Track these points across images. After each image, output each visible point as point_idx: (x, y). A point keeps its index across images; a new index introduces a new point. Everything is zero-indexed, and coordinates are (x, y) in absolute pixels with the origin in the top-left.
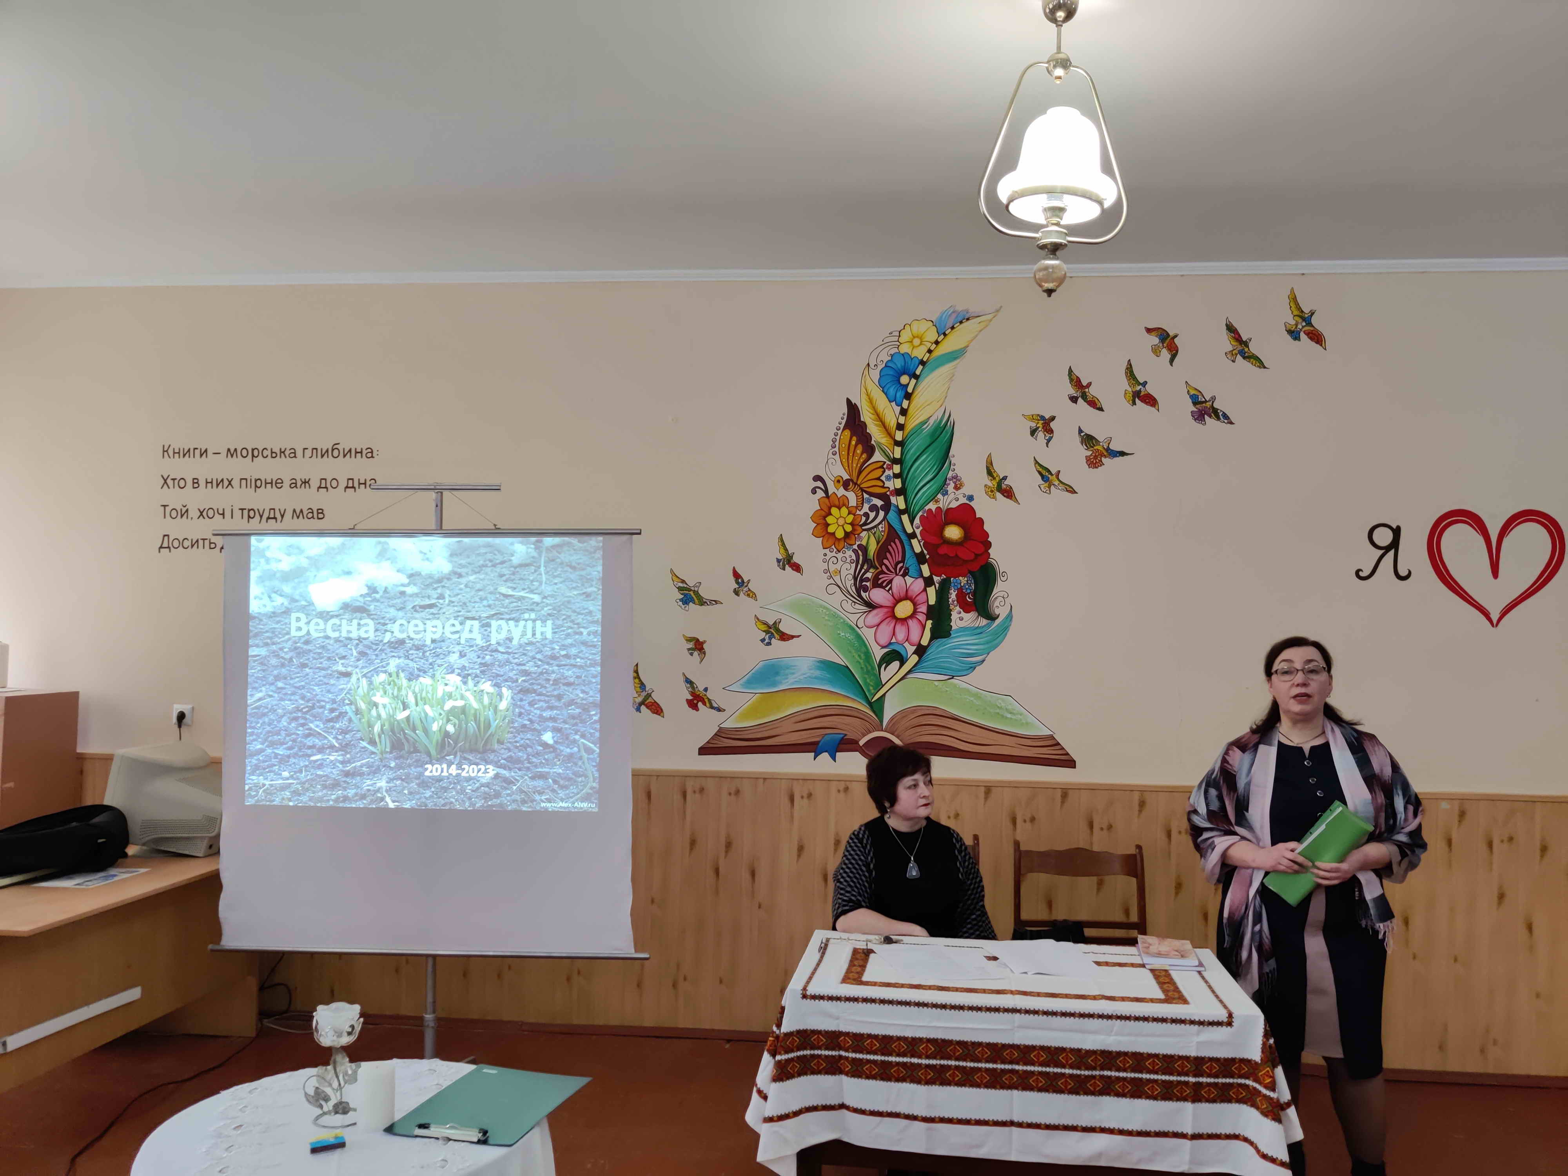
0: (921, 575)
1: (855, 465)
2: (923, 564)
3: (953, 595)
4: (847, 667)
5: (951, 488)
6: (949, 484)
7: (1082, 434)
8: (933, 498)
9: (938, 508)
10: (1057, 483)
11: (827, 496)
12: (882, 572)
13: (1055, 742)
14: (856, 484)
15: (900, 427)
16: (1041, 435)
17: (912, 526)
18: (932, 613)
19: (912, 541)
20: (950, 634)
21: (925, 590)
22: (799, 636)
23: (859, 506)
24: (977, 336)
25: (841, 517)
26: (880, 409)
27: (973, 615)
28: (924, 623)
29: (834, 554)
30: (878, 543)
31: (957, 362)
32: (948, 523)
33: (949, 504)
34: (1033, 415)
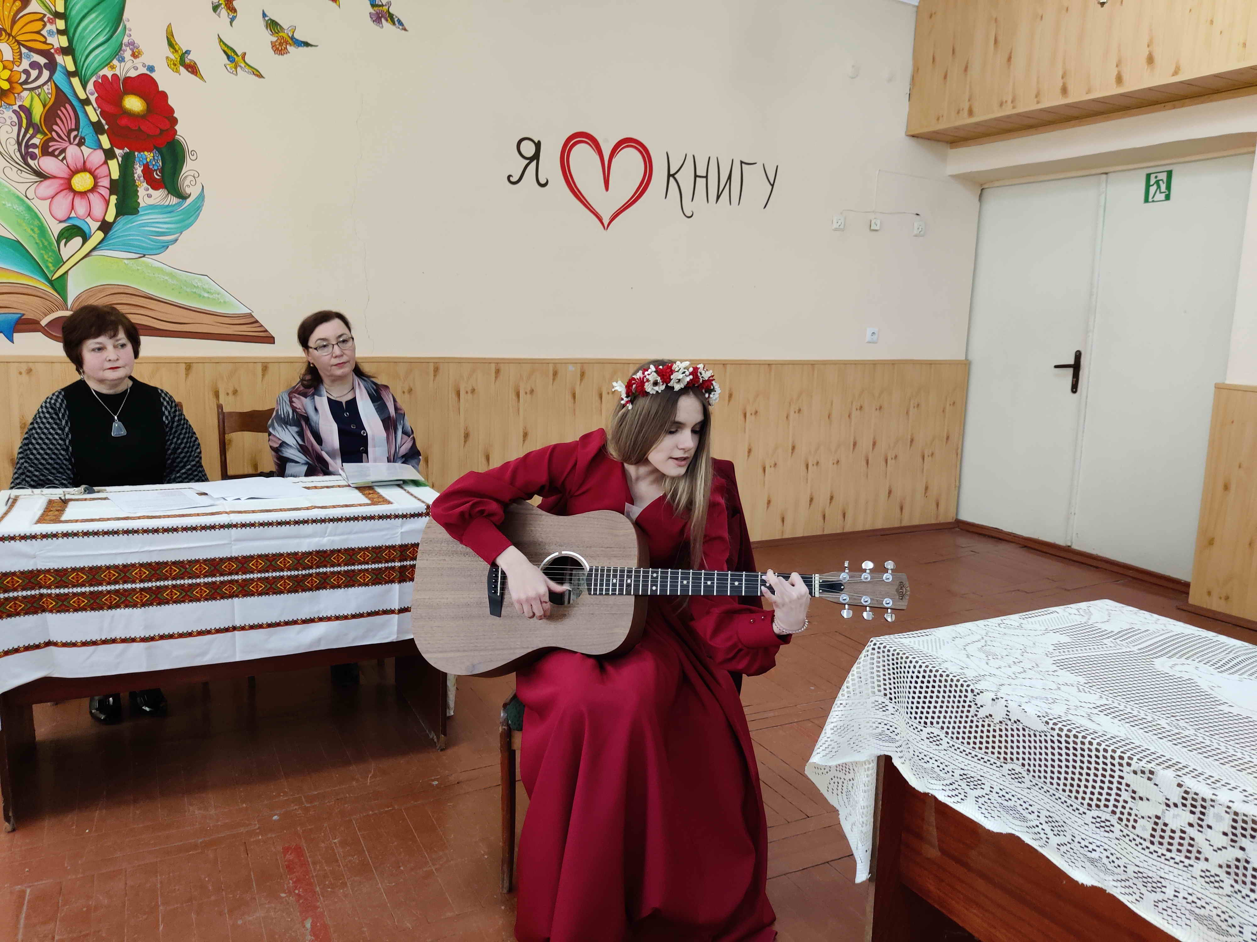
0: (100, 147)
2: (102, 134)
3: (138, 171)
4: (18, 242)
5: (127, 54)
6: (124, 51)
7: (267, 19)
8: (107, 63)
9: (115, 76)
10: (243, 65)
12: (53, 139)
13: (253, 320)
16: (224, 13)
17: (85, 92)
18: (114, 187)
19: (86, 107)
20: (139, 212)
21: (106, 163)
23: (16, 62)
27: (162, 193)
28: (107, 198)
30: (44, 106)
32: (127, 92)
33: (126, 72)
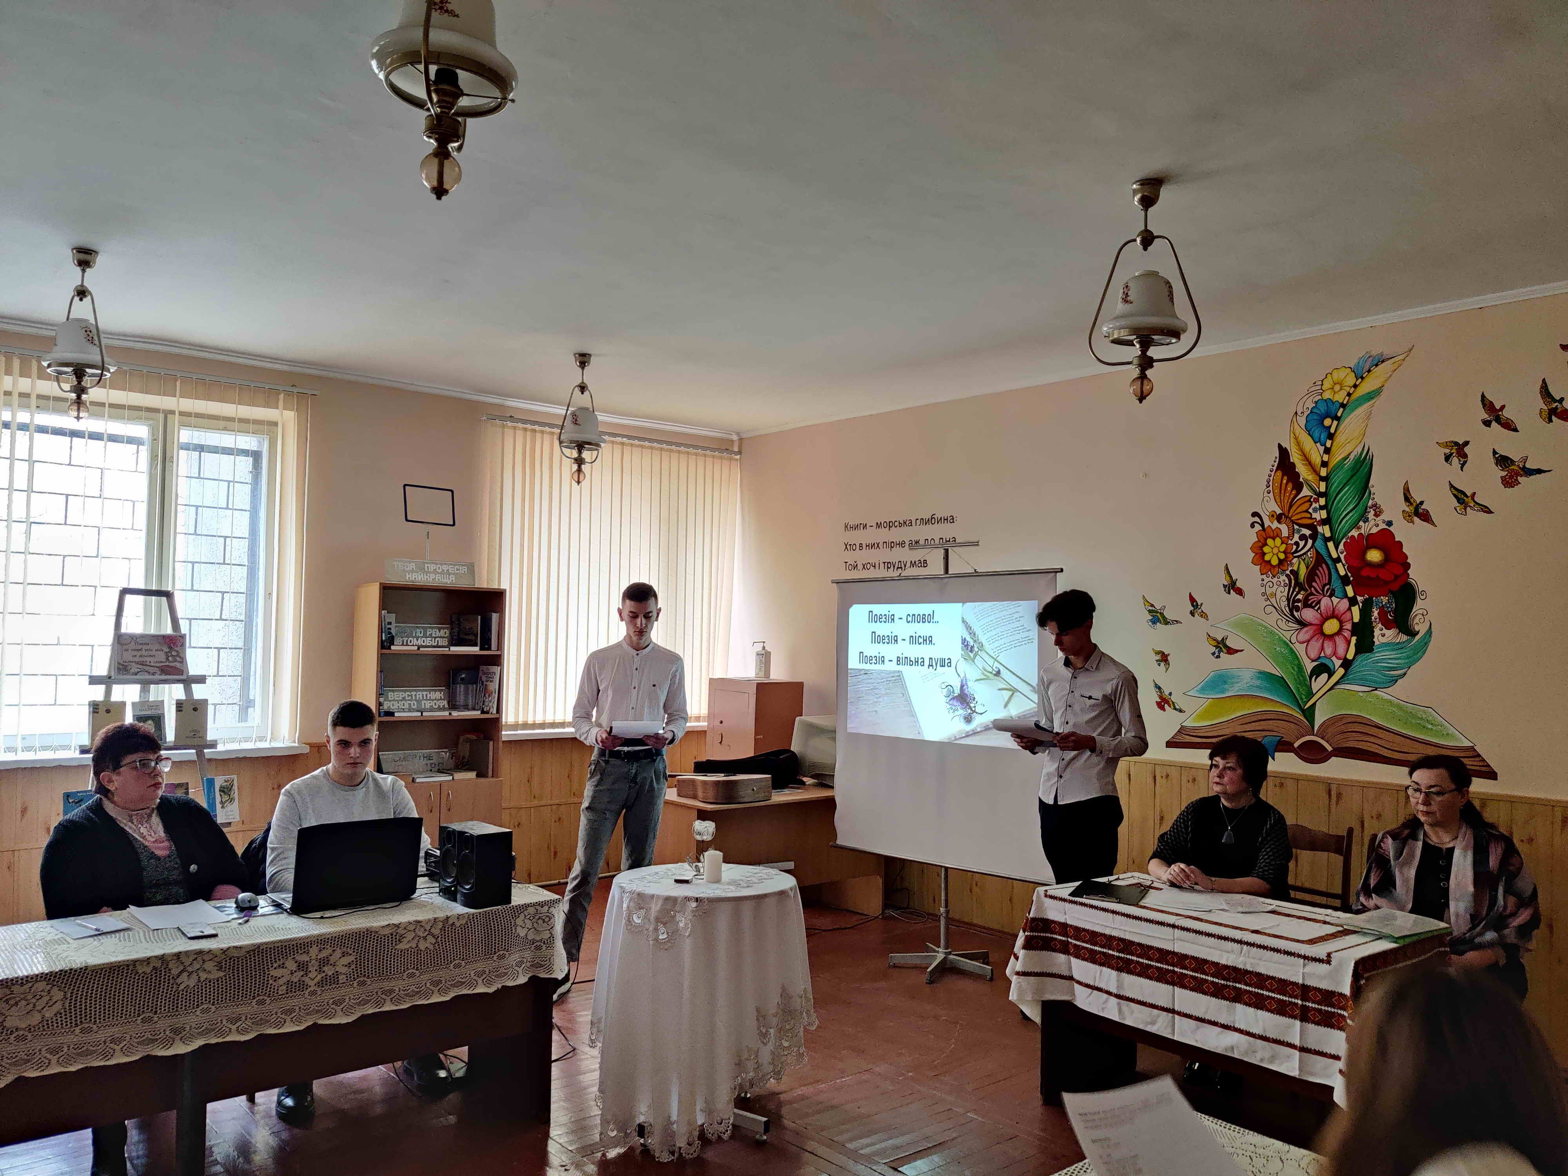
0: (1346, 596)
1: (1286, 501)
2: (1348, 585)
3: (1376, 613)
4: (1283, 678)
5: (1371, 515)
6: (1370, 512)
7: (1497, 456)
8: (1355, 526)
10: (1472, 504)
11: (1264, 529)
12: (1313, 594)
13: (1477, 754)
14: (1287, 517)
15: (1324, 464)
16: (1455, 460)
17: (1337, 551)
18: (1356, 630)
19: (1337, 565)
20: (1373, 650)
21: (1349, 609)
22: (1242, 651)
23: (1290, 537)
24: (1391, 376)
25: (1275, 546)
26: (1307, 450)
27: (1394, 631)
28: (1349, 639)
29: (1270, 579)
30: (1307, 568)
31: (1373, 401)
32: (1370, 547)
33: (1370, 531)
34: (1447, 443)
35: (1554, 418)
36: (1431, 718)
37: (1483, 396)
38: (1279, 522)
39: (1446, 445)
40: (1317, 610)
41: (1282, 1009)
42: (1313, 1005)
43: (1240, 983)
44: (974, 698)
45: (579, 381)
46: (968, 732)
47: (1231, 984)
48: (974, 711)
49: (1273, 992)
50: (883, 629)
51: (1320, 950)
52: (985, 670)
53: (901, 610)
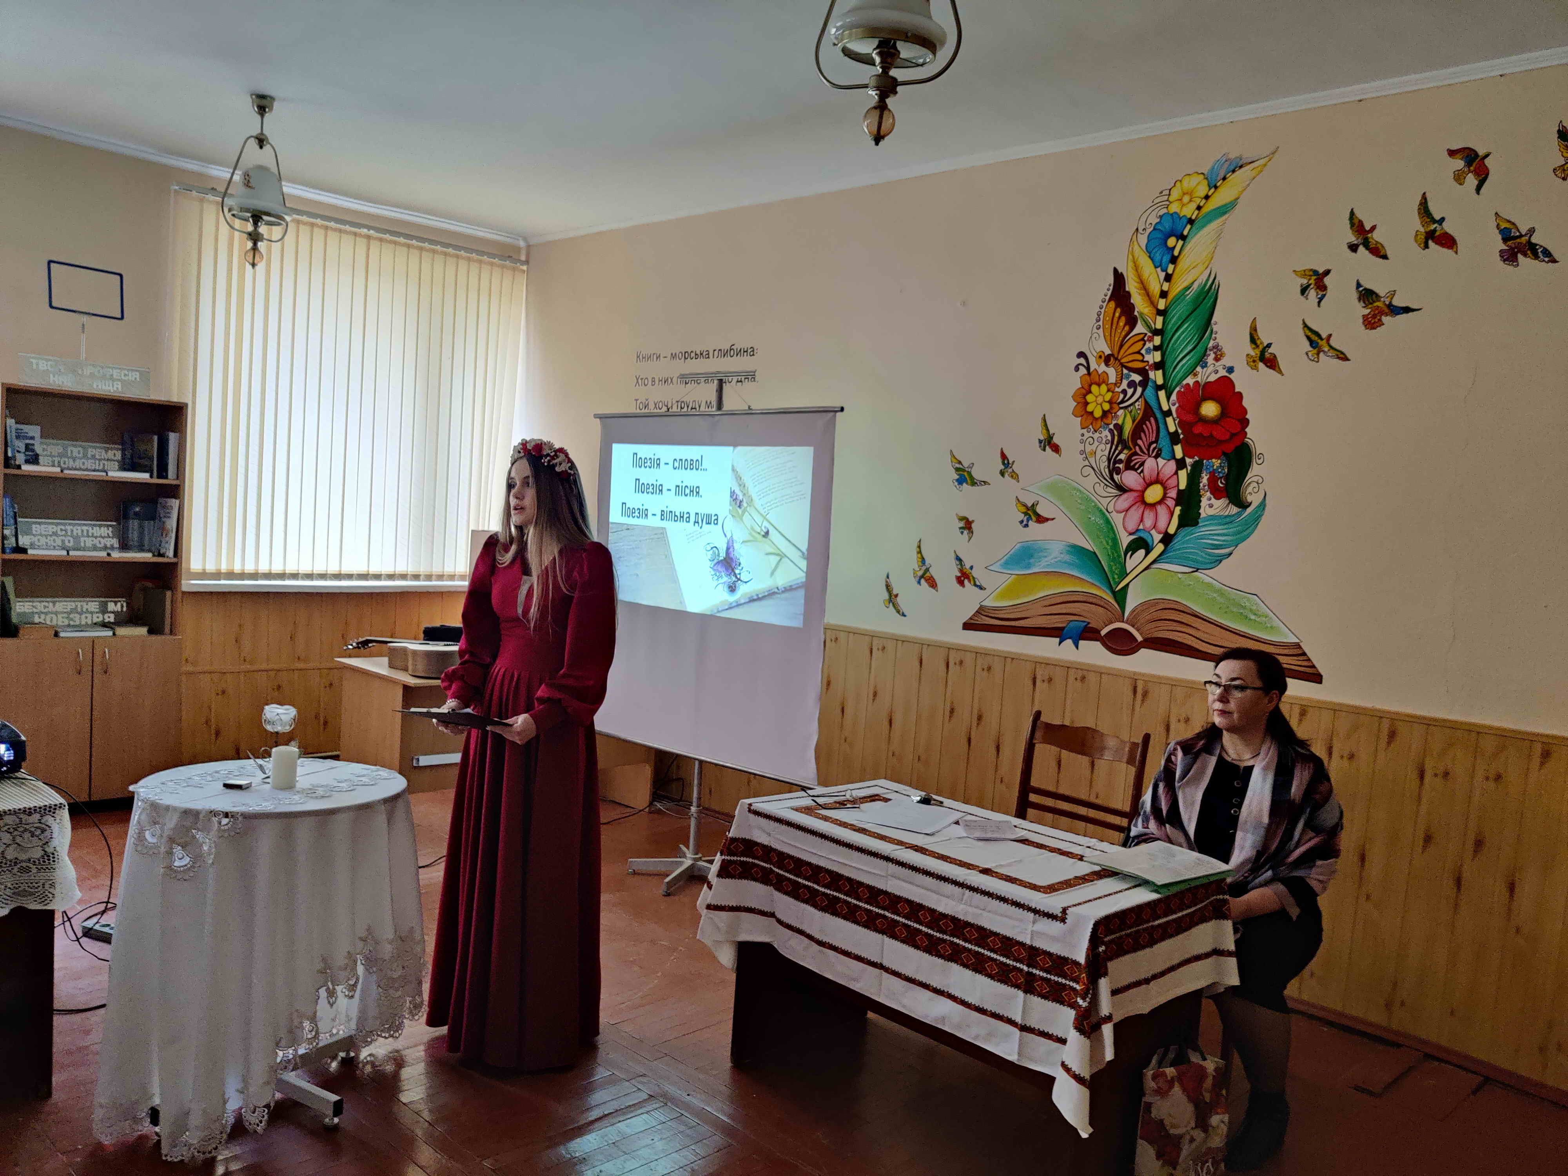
0: (1173, 457)
1: (1117, 339)
2: (1177, 444)
3: (1205, 479)
4: (1095, 553)
5: (1210, 359)
6: (1209, 355)
7: (1361, 289)
8: (1192, 371)
10: (1326, 349)
11: (1089, 374)
12: (1137, 454)
13: (1302, 652)
14: (1116, 359)
15: (1164, 294)
16: (1312, 293)
17: (1168, 403)
18: (1180, 497)
19: (1167, 419)
20: (1198, 523)
21: (1176, 473)
22: (1053, 519)
23: (1118, 383)
24: (1248, 185)
25: (1100, 395)
26: (1145, 276)
27: (1223, 502)
28: (1172, 509)
29: (1091, 434)
30: (1133, 422)
31: (1227, 216)
32: (1206, 398)
33: (1207, 378)
34: (1305, 271)
35: (1430, 242)
36: (1254, 608)
37: (1352, 213)
38: (1107, 365)
39: (1304, 274)
40: (1140, 474)
41: (1003, 976)
42: (1041, 974)
43: (958, 938)
44: (740, 564)
45: (256, 131)
46: (731, 604)
47: (948, 938)
48: (739, 579)
49: (995, 952)
50: (648, 476)
51: (1054, 903)
52: (752, 529)
53: (667, 452)
